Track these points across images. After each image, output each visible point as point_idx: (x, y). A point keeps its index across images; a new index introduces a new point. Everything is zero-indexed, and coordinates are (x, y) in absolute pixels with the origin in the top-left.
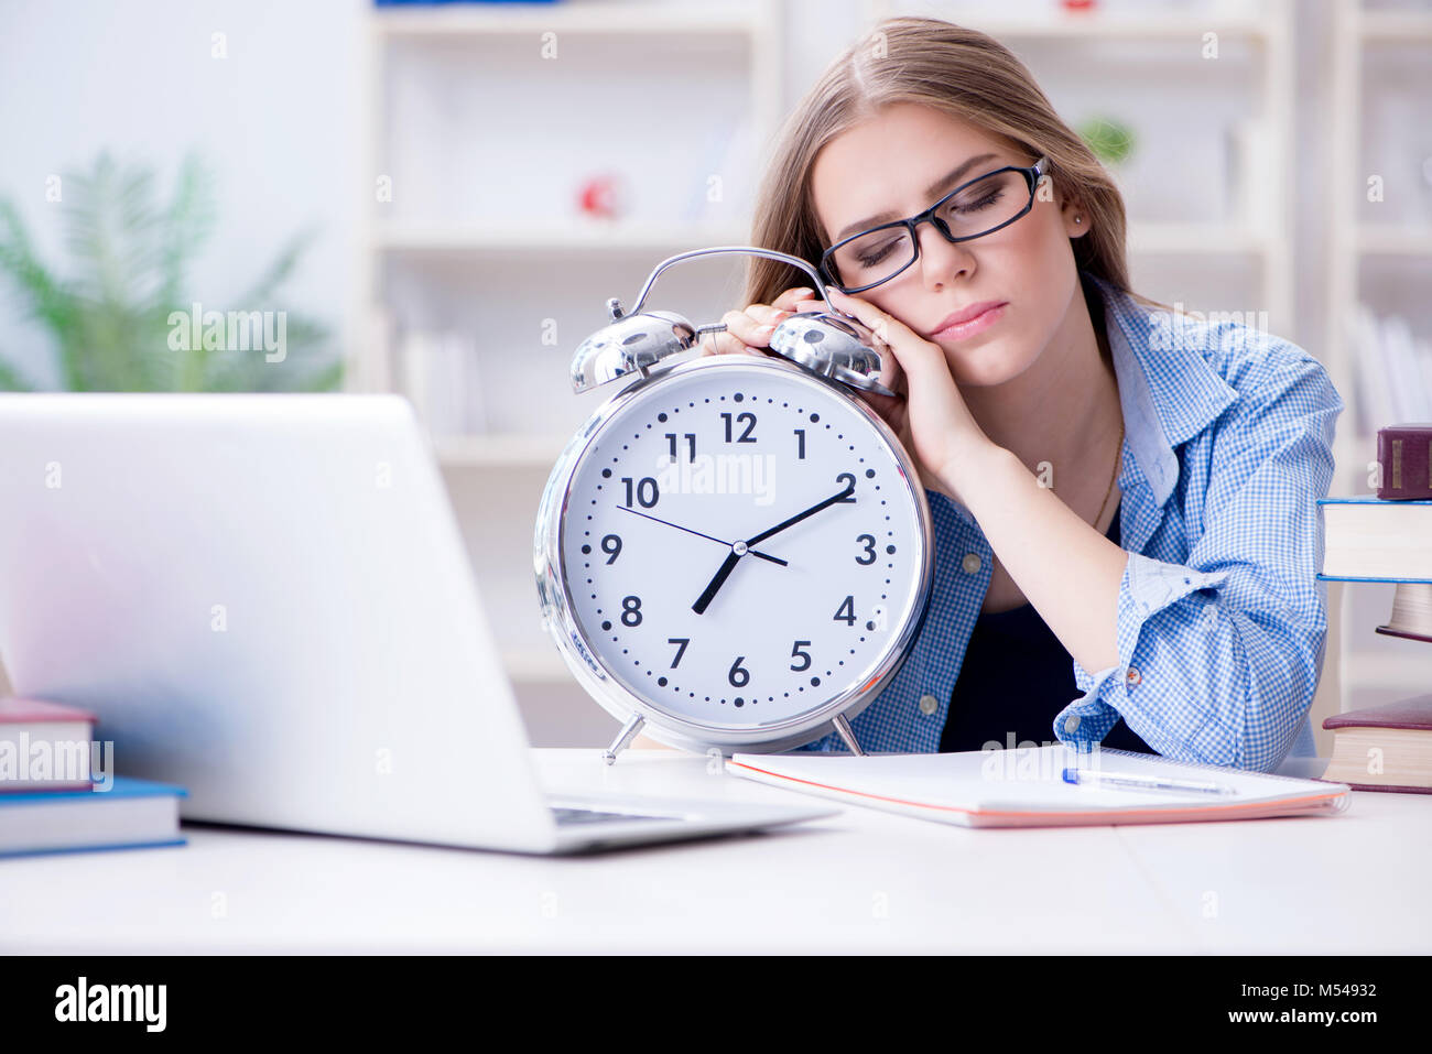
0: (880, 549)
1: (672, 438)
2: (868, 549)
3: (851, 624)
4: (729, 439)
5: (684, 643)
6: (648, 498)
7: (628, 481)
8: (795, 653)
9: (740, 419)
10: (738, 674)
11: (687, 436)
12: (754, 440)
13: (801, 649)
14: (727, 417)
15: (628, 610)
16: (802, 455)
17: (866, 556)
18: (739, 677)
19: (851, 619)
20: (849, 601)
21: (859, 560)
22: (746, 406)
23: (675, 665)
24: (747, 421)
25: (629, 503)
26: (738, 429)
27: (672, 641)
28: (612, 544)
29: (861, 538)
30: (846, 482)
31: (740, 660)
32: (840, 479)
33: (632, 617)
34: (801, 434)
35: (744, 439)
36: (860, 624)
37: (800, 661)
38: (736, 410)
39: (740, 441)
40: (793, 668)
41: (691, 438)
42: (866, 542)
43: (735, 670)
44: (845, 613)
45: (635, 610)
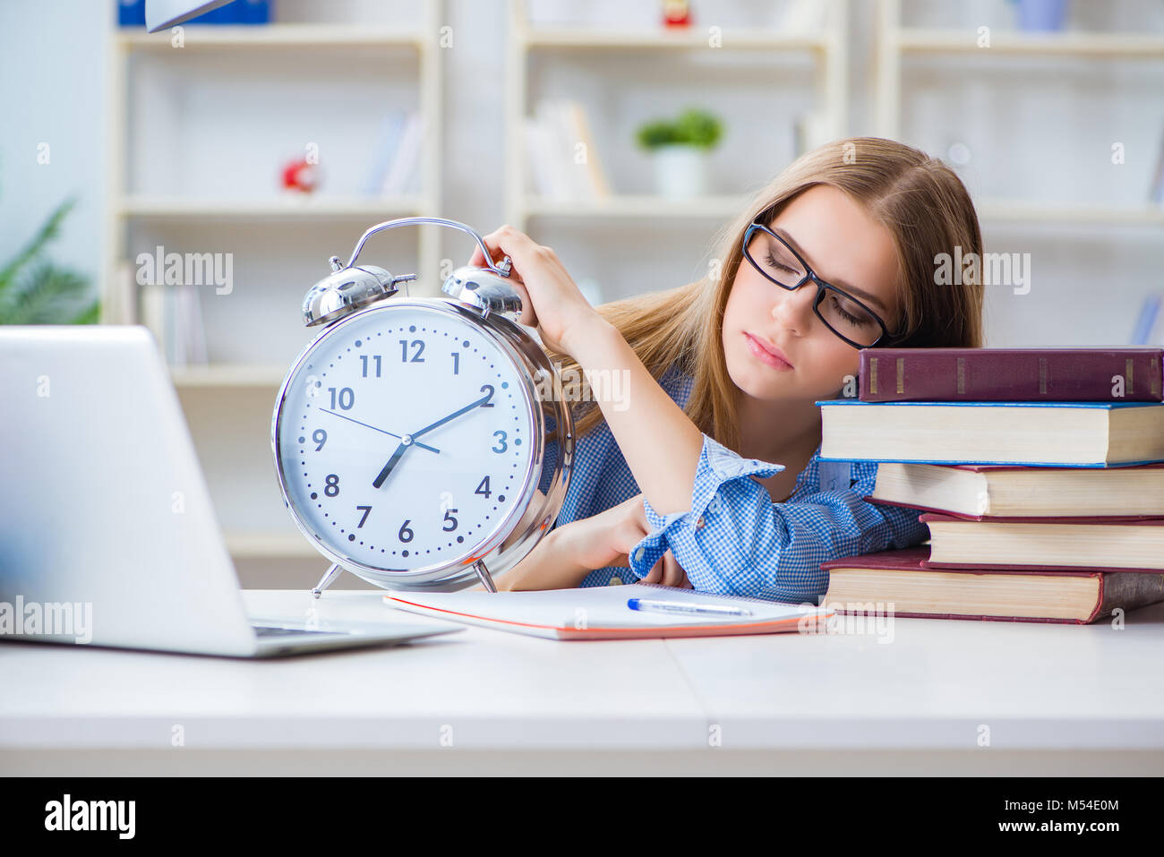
0: (510, 441)
1: (364, 358)
2: (501, 441)
3: (487, 497)
4: (404, 359)
5: (368, 509)
6: (346, 402)
7: (333, 390)
8: (447, 518)
9: (413, 345)
10: (406, 533)
11: (375, 357)
12: (422, 360)
13: (451, 515)
14: (404, 343)
15: (330, 485)
16: (456, 372)
17: (500, 447)
18: (406, 535)
19: (487, 493)
20: (487, 479)
21: (494, 449)
22: (417, 336)
23: (360, 526)
24: (418, 346)
25: (333, 407)
26: (412, 352)
27: (359, 508)
28: (320, 436)
29: (496, 434)
30: (488, 391)
31: (407, 522)
32: (483, 389)
33: (332, 490)
34: (456, 355)
35: (416, 359)
36: (494, 496)
37: (450, 524)
38: (410, 338)
39: (412, 361)
40: (445, 529)
41: (378, 358)
42: (500, 437)
43: (403, 529)
44: (483, 489)
45: (334, 485)
